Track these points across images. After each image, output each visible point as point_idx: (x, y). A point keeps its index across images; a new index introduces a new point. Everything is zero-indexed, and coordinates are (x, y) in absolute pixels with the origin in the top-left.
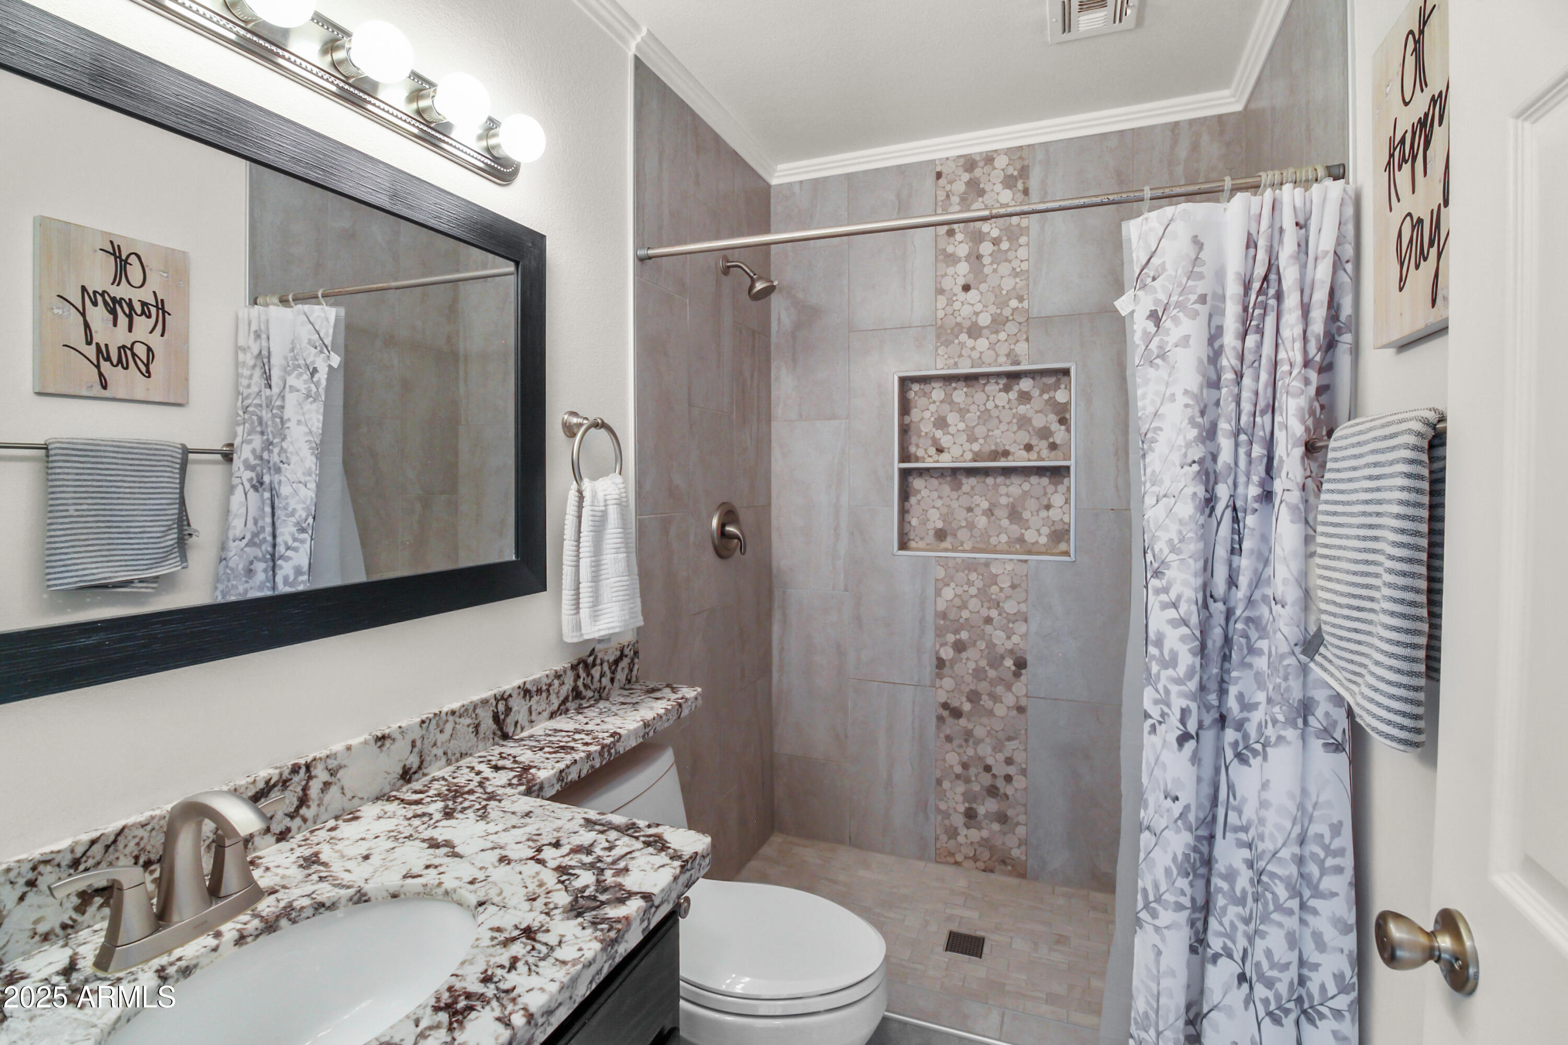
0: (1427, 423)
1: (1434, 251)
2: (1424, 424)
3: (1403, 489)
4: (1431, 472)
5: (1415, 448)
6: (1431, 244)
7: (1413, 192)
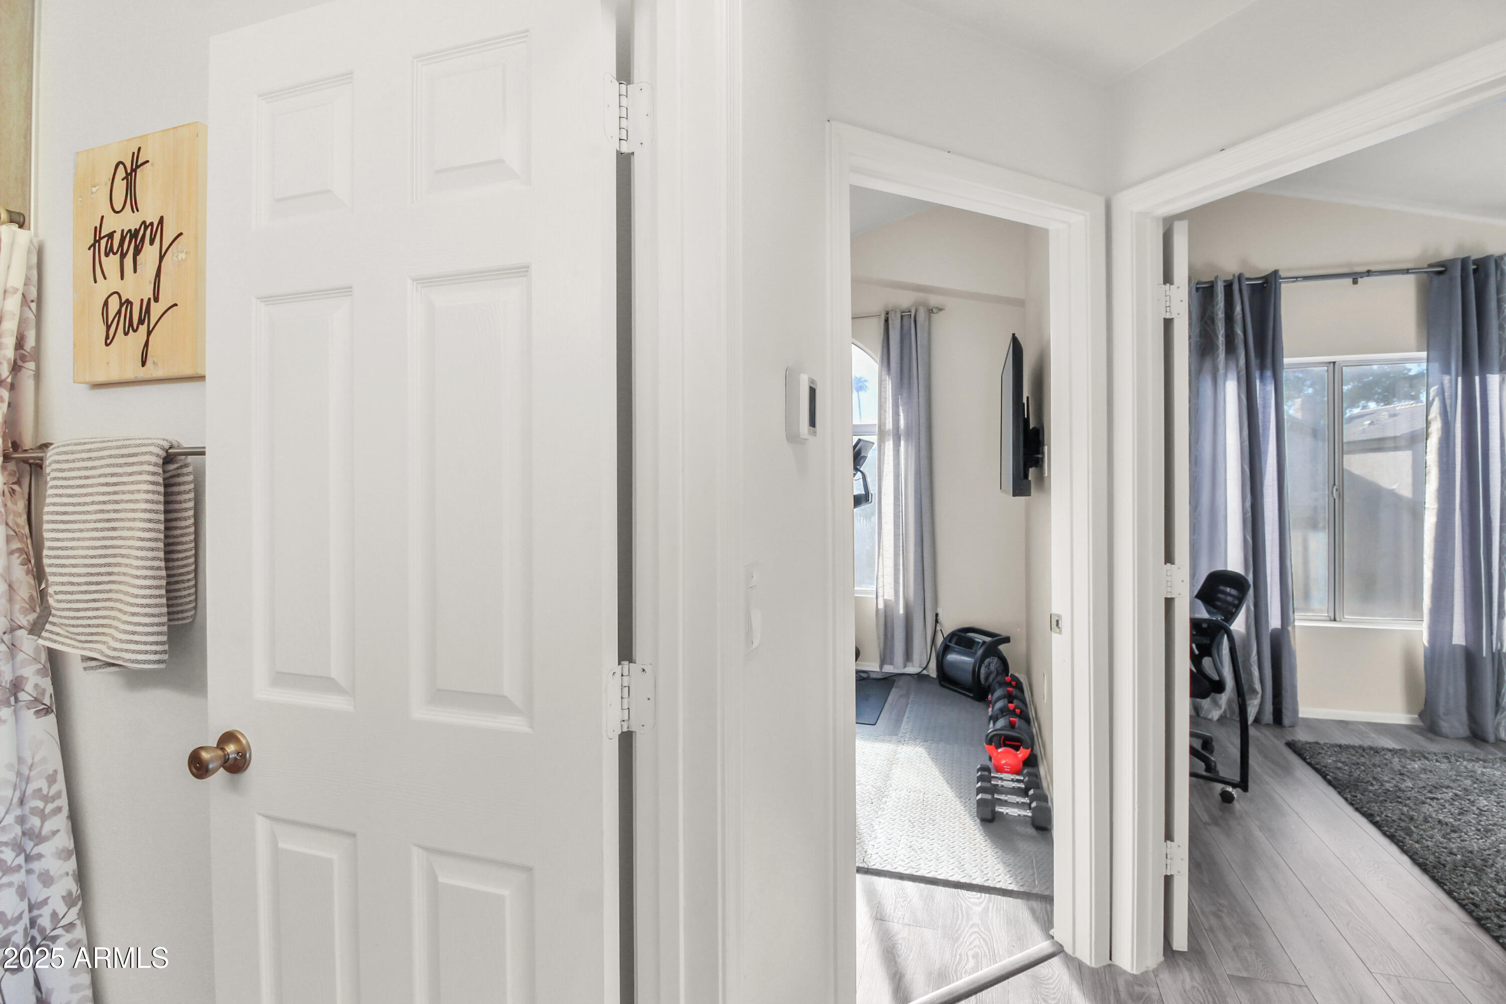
0: (163, 449)
1: (143, 329)
2: (161, 449)
3: (148, 492)
4: (164, 480)
5: (156, 465)
6: (141, 322)
7: (122, 278)
